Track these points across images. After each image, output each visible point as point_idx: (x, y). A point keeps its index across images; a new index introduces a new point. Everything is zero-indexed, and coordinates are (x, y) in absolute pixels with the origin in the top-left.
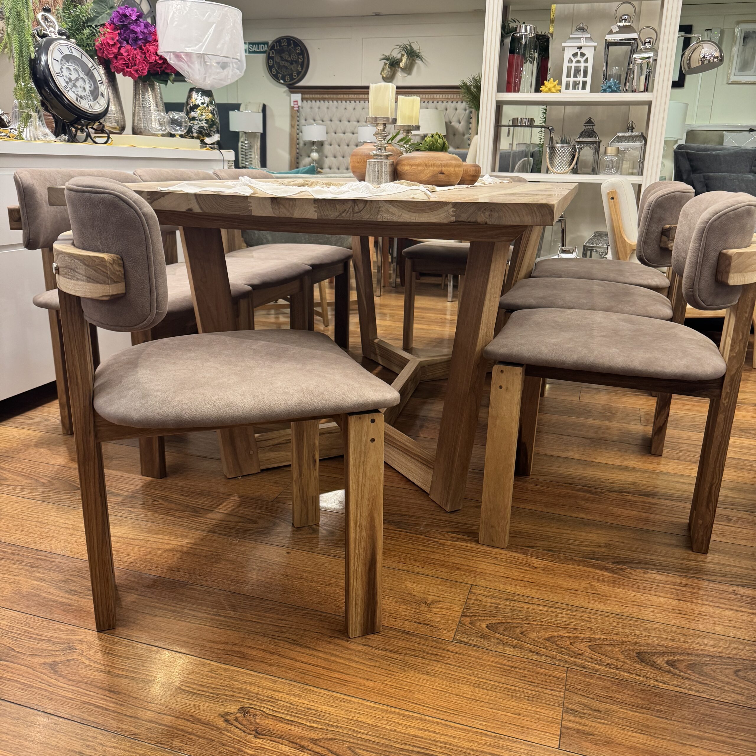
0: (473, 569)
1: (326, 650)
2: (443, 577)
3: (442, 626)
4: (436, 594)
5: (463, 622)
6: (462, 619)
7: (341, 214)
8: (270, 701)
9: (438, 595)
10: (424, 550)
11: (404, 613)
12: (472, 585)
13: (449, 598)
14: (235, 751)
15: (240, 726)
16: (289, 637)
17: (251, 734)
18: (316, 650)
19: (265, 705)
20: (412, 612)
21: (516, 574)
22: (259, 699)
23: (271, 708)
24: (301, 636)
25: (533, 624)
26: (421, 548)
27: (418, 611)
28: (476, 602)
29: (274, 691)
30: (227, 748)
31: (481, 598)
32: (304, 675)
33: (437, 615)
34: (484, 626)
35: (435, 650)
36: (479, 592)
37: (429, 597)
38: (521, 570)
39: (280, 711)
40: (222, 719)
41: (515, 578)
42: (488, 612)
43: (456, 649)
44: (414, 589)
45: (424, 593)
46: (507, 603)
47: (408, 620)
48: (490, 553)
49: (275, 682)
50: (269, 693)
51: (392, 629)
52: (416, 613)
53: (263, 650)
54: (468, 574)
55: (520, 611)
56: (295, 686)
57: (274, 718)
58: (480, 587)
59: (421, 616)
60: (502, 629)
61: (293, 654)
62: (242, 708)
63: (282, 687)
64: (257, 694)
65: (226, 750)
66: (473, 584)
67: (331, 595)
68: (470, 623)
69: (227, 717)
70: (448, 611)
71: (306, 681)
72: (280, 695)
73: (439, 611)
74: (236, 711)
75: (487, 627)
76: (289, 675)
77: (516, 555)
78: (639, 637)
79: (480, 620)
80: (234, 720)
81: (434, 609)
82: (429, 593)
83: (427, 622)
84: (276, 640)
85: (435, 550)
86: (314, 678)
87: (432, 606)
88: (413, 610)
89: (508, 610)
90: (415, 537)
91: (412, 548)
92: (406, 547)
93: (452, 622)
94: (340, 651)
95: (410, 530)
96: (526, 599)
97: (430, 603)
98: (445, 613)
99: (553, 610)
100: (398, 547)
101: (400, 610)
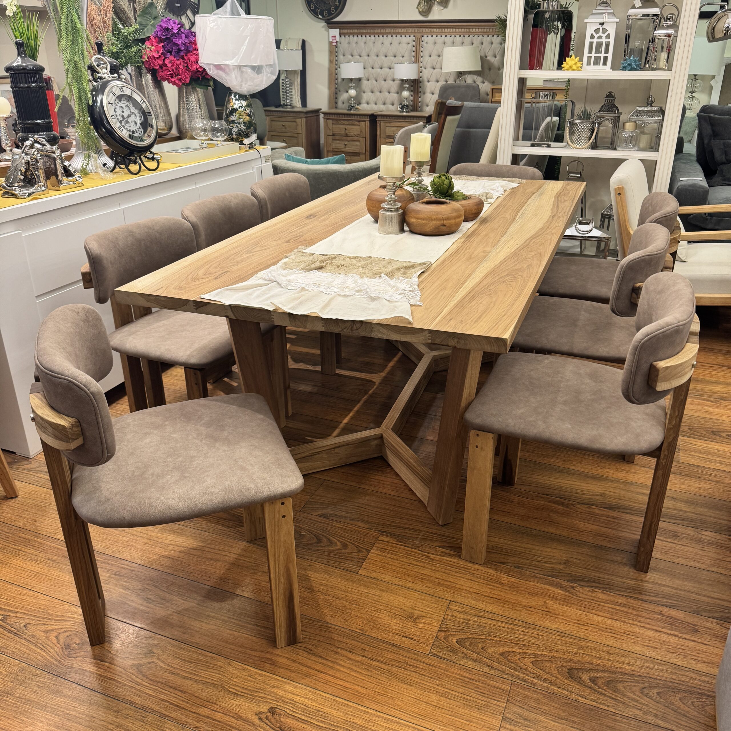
0: (453, 585)
1: (334, 660)
2: (429, 593)
3: (422, 640)
4: (421, 610)
5: (439, 637)
6: (439, 634)
8: (291, 703)
9: (423, 610)
10: (417, 565)
11: (394, 627)
12: (450, 601)
13: (431, 614)
16: (306, 646)
18: (326, 659)
20: (401, 626)
21: (487, 590)
22: (283, 701)
24: (316, 646)
25: (493, 640)
26: (415, 563)
27: (405, 625)
28: (452, 618)
31: (456, 614)
32: (316, 682)
33: (420, 630)
34: (455, 641)
35: (414, 661)
36: (455, 608)
37: (416, 612)
38: (491, 587)
40: (257, 717)
42: (459, 628)
43: (431, 662)
44: (404, 604)
45: (412, 609)
46: (475, 619)
47: (397, 634)
50: (290, 696)
51: (385, 642)
52: (404, 627)
53: (288, 658)
54: (449, 590)
55: (484, 627)
56: (310, 691)
58: (456, 604)
59: (407, 630)
60: (468, 644)
61: (309, 663)
62: (271, 708)
63: (300, 691)
66: (451, 599)
67: (341, 608)
68: (445, 638)
69: (261, 716)
70: (428, 626)
71: (317, 686)
72: (298, 698)
73: (421, 626)
74: (267, 711)
75: (457, 642)
76: (305, 681)
77: (490, 571)
78: (574, 654)
79: (452, 635)
81: (418, 624)
82: (416, 608)
83: (411, 636)
84: (297, 650)
85: (426, 565)
87: (417, 621)
88: (402, 624)
89: (475, 626)
90: (411, 551)
91: (407, 563)
92: (402, 561)
93: (430, 637)
94: (344, 661)
95: (408, 544)
96: (491, 616)
97: (416, 618)
98: (426, 628)
99: (511, 626)
100: (396, 561)
101: (392, 624)
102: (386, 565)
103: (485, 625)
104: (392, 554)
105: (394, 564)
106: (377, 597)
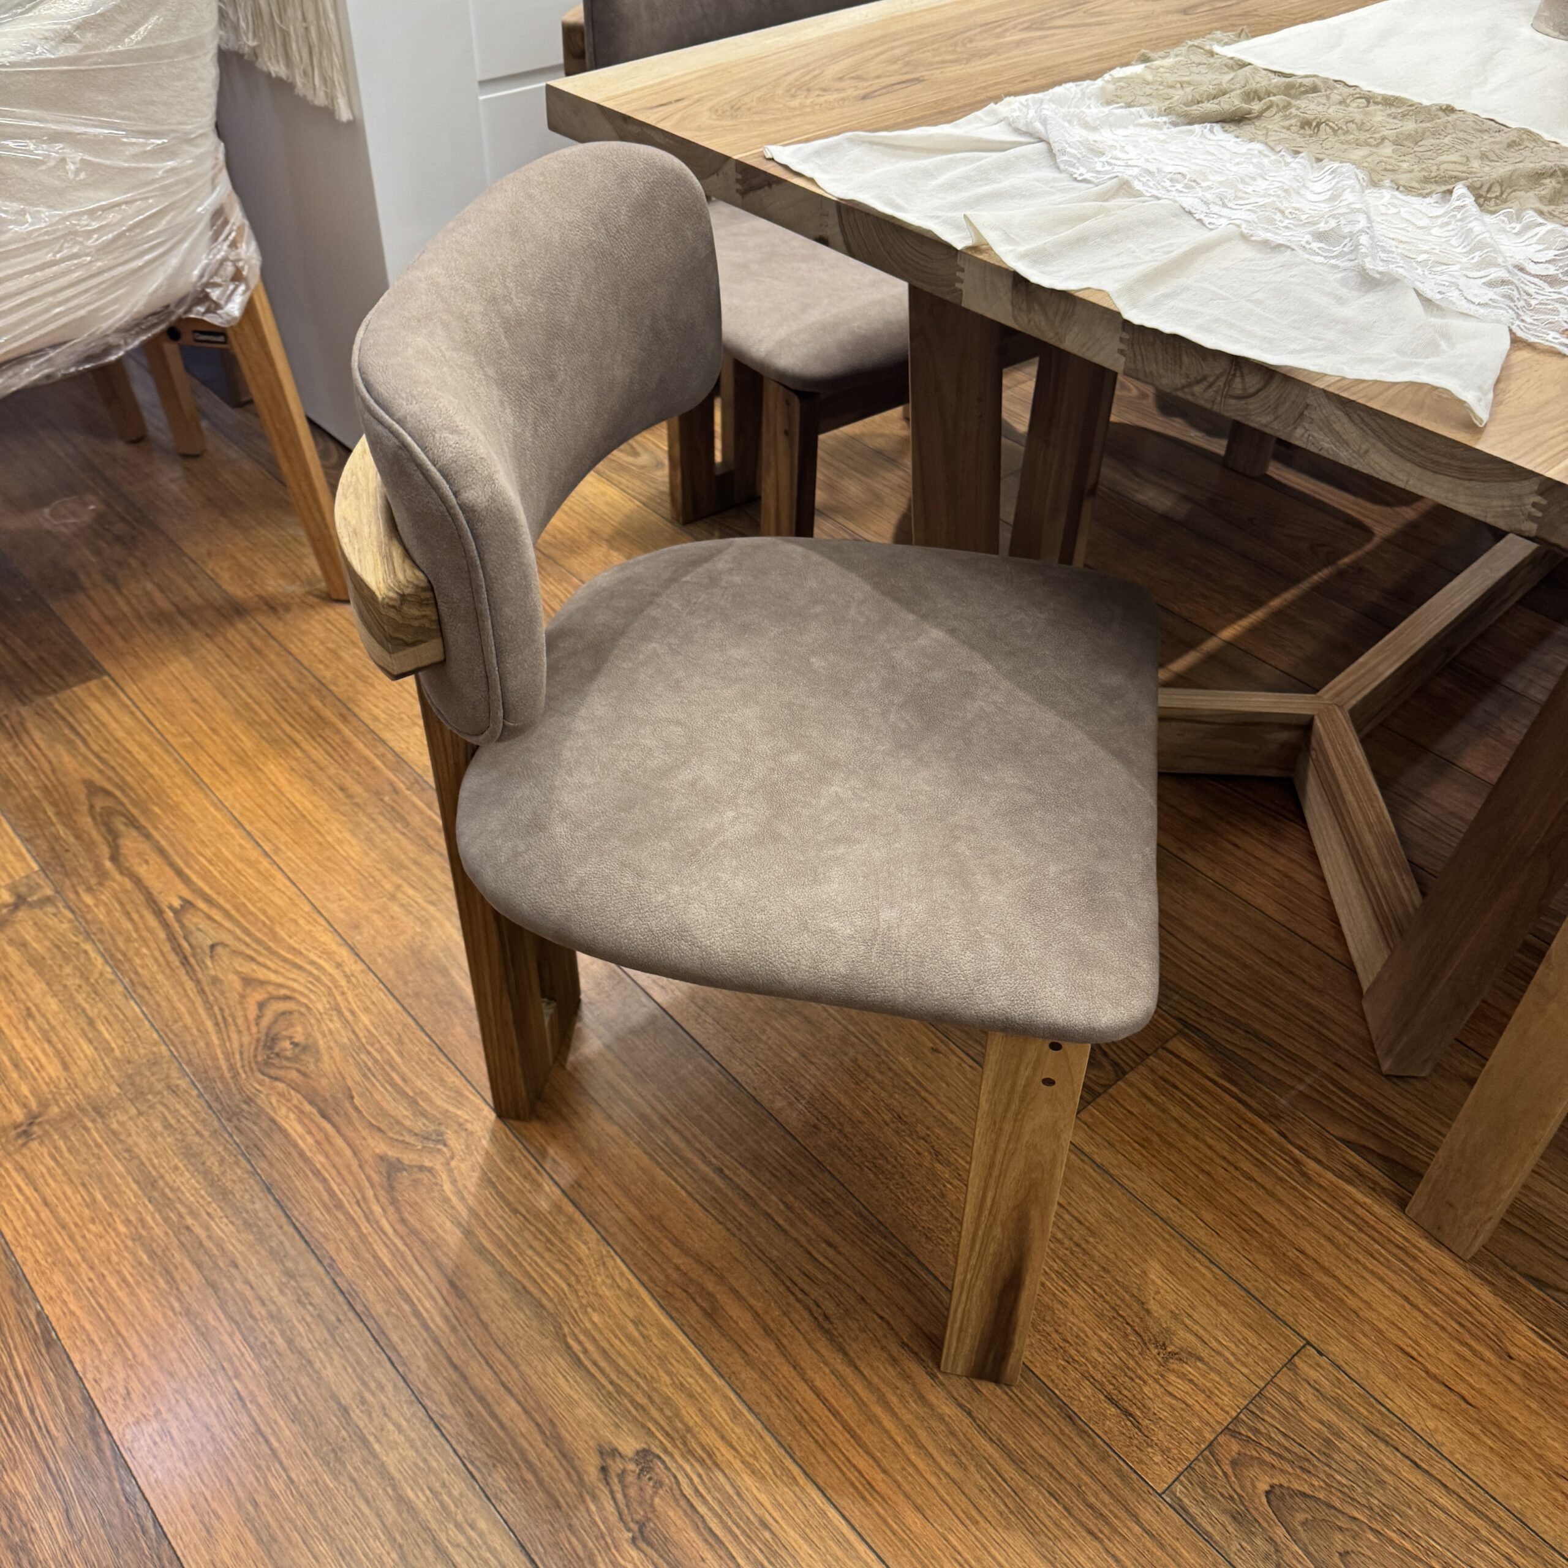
0: (1341, 1292)
1: (876, 1380)
2: (1249, 1285)
3: (1161, 1435)
4: (1201, 1332)
5: (1218, 1450)
6: (1222, 1439)
7: (1190, 385)
8: (702, 1462)
9: (1206, 1337)
10: (1251, 1179)
11: (1096, 1354)
12: (1308, 1343)
13: (1227, 1360)
14: (582, 1555)
15: (619, 1496)
16: (819, 1300)
17: (629, 1530)
18: (856, 1368)
19: (688, 1468)
20: (1116, 1360)
21: (1446, 1357)
22: (685, 1444)
23: (696, 1480)
24: (847, 1312)
26: (1247, 1166)
27: (1131, 1363)
28: (1286, 1403)
29: (723, 1437)
30: (573, 1540)
31: (1306, 1395)
33: (1169, 1399)
34: (1263, 1486)
35: (1107, 1499)
36: (1313, 1374)
37: (1182, 1333)
38: (1464, 1350)
39: (708, 1498)
40: (598, 1460)
41: (1433, 1370)
42: (1297, 1449)
43: (1156, 1524)
44: (1158, 1293)
45: (1175, 1316)
46: (1364, 1440)
47: (1093, 1381)
48: (1415, 1258)
49: (735, 1415)
50: (712, 1439)
51: (1045, 1390)
52: (1124, 1368)
54: (1318, 1304)
56: (767, 1448)
57: (689, 1510)
58: (1323, 1361)
59: (1130, 1385)
60: (1301, 1516)
62: (645, 1453)
63: (743, 1436)
64: (689, 1429)
65: (570, 1543)
66: (1313, 1340)
68: (1234, 1463)
69: (610, 1462)
70: (1201, 1397)
71: (794, 1444)
72: (729, 1454)
73: (1180, 1386)
74: (631, 1455)
75: (1267, 1493)
76: (769, 1410)
77: (1485, 1294)
79: (1262, 1462)
80: (618, 1475)
81: (1172, 1378)
82: (1187, 1321)
83: (1133, 1408)
85: (1279, 1191)
86: (813, 1446)
87: (1174, 1365)
88: (1122, 1354)
89: (1351, 1466)
90: (1253, 1125)
91: (1224, 1158)
92: (1210, 1147)
93: (1192, 1437)
94: (902, 1397)
95: (1251, 1096)
96: (1420, 1452)
97: (1173, 1354)
98: (1190, 1401)
99: (1473, 1520)
100: (1192, 1140)
101: (1094, 1341)
102: (1155, 1138)
103: (1386, 1476)
104: (1188, 1109)
105: (1180, 1145)
106: (1084, 1232)
